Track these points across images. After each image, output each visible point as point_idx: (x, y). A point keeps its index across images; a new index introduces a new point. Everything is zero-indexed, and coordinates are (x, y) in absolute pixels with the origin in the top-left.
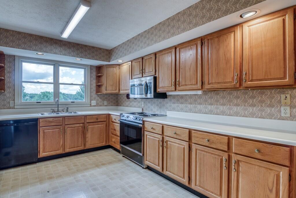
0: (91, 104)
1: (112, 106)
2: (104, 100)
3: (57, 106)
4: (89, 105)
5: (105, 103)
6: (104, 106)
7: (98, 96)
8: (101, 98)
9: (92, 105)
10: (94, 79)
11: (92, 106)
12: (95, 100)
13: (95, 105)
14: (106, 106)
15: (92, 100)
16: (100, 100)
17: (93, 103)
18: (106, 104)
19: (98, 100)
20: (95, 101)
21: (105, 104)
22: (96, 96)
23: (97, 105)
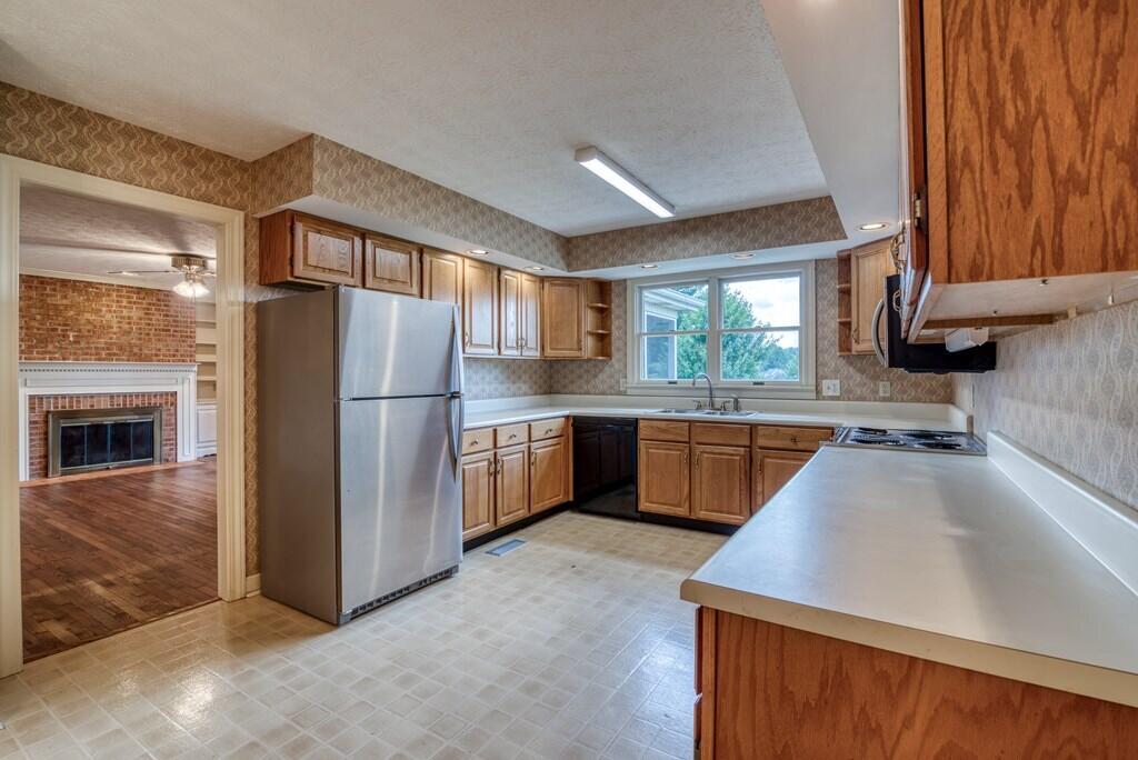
0: (818, 391)
1: (918, 400)
2: (876, 378)
3: (708, 393)
4: (813, 395)
5: (881, 390)
6: (875, 400)
7: (851, 364)
8: (862, 371)
9: (824, 394)
10: (832, 305)
11: (824, 398)
12: (836, 378)
13: (838, 394)
14: (884, 400)
15: (826, 378)
16: (858, 377)
17: (829, 388)
18: (888, 395)
19: (849, 377)
20: (838, 381)
21: (881, 394)
22: (842, 362)
23: (846, 394)
